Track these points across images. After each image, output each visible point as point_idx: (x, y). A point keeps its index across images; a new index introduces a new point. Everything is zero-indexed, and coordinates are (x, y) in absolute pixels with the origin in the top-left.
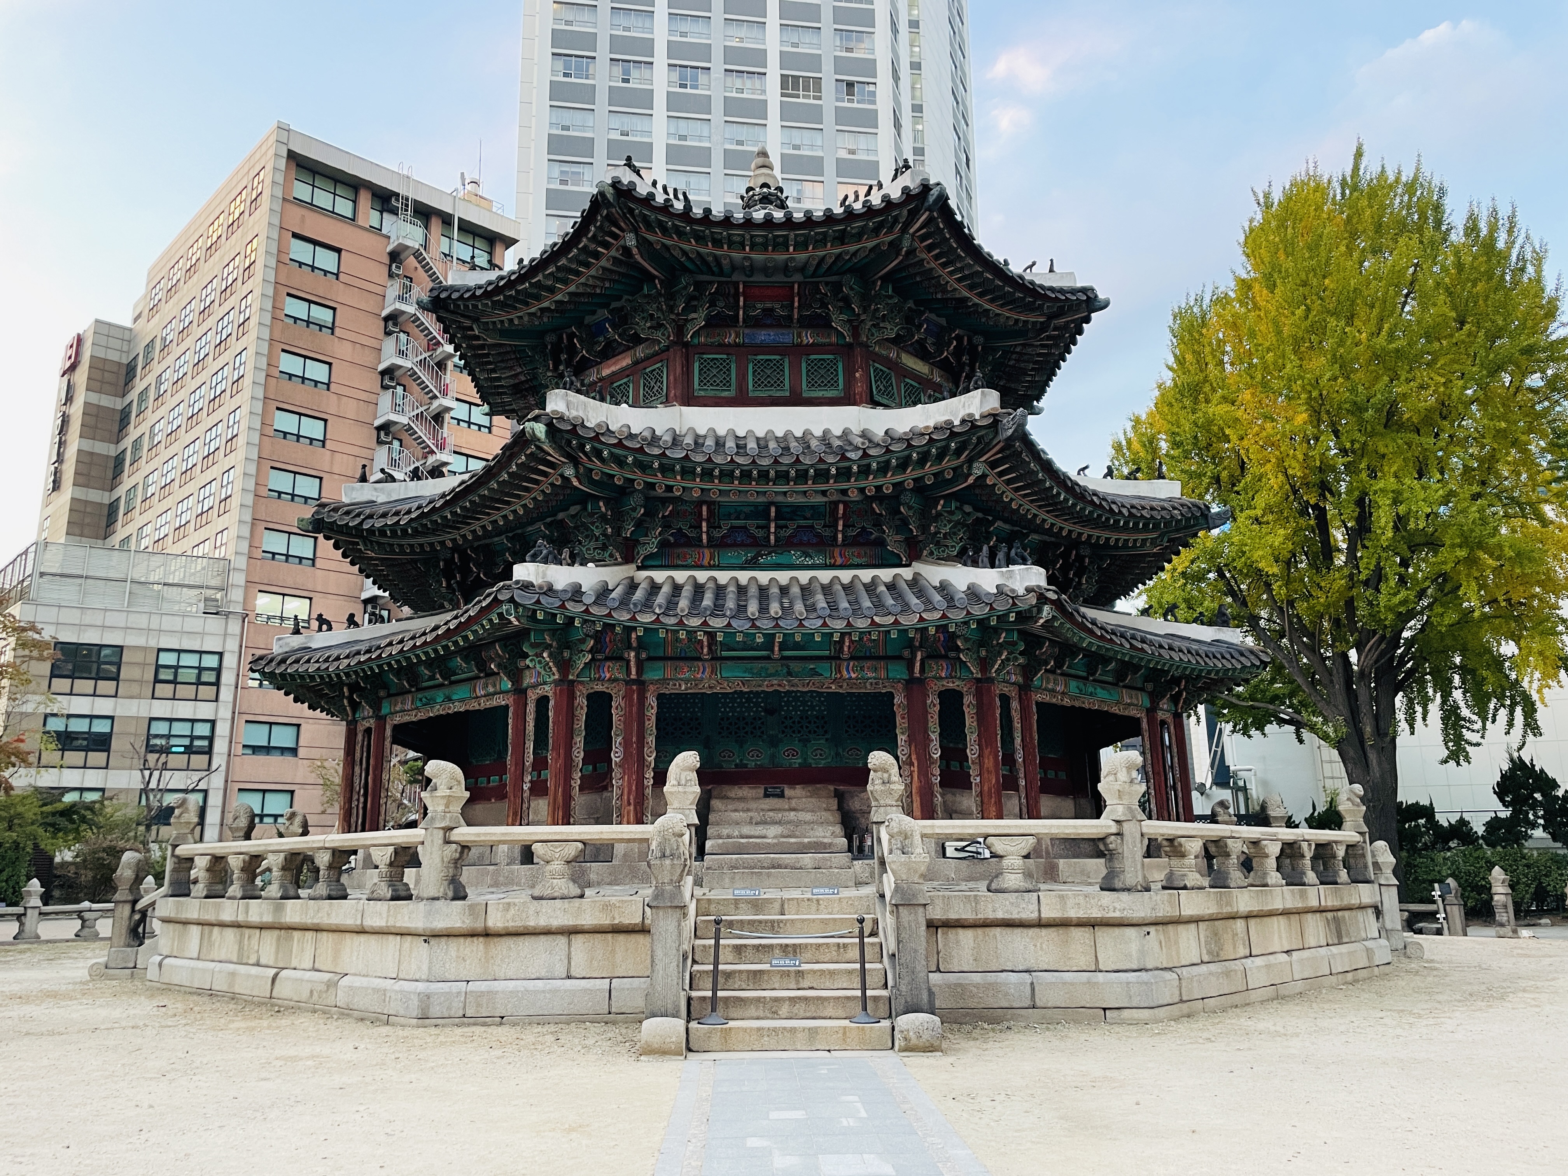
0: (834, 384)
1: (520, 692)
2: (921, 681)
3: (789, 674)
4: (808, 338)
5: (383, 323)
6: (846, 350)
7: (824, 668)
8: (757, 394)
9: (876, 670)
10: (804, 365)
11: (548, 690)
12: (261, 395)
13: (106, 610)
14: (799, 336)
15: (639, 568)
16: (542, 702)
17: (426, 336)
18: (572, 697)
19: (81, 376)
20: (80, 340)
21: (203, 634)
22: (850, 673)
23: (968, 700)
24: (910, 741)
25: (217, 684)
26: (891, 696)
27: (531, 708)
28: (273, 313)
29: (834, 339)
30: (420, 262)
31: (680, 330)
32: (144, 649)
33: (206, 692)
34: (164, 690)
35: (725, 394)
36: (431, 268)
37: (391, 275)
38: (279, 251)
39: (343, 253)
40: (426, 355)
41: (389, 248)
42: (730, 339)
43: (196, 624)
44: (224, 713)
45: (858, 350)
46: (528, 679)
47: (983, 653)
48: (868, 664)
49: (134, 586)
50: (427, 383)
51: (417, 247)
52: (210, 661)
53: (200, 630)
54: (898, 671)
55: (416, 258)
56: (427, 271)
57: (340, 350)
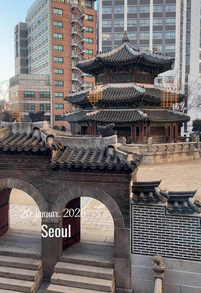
0: (130, 79)
1: (89, 125)
2: (134, 126)
3: (118, 125)
4: (127, 72)
5: (71, 24)
6: (132, 74)
7: (122, 124)
8: (120, 81)
9: (129, 124)
10: (126, 76)
11: (91, 126)
12: (51, 43)
13: (31, 85)
14: (125, 72)
15: (103, 109)
16: (91, 127)
17: (80, 26)
18: (94, 127)
19: (19, 33)
20: (17, 26)
21: (47, 89)
22: (125, 124)
23: (140, 128)
24: (133, 133)
25: (50, 97)
26: (130, 127)
27: (90, 127)
28: (52, 25)
29: (130, 72)
30: (78, 10)
31: (109, 72)
32: (38, 92)
33: (48, 99)
34: (42, 99)
35: (115, 81)
36: (80, 11)
37: (72, 13)
38: (52, 12)
39: (63, 10)
40: (79, 30)
41: (72, 8)
42: (116, 73)
43: (45, 87)
44: (51, 102)
45: (134, 74)
46: (89, 124)
47: (142, 122)
48: (128, 124)
49: (35, 81)
50: (80, 36)
51: (77, 7)
52: (48, 93)
53: (46, 88)
54: (131, 124)
55: (77, 9)
56: (79, 11)
57: (64, 31)
